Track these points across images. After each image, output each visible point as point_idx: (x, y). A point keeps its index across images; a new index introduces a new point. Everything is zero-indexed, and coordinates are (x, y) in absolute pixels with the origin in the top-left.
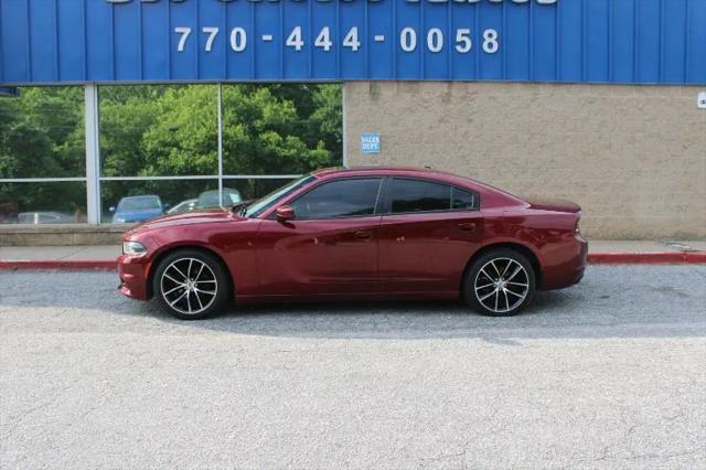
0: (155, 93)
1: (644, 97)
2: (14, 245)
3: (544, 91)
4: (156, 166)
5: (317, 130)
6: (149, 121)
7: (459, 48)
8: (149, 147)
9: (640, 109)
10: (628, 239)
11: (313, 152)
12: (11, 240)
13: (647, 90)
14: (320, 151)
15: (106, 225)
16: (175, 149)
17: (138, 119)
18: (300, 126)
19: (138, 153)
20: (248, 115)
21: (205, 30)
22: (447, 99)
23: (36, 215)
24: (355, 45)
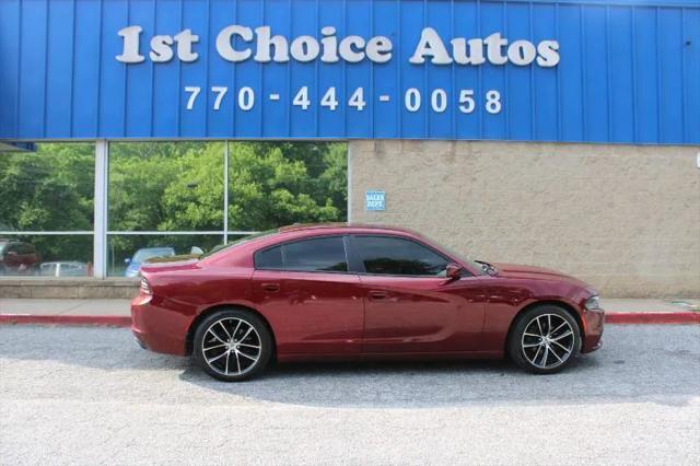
0: (177, 153)
1: (645, 157)
2: (20, 297)
3: (547, 150)
4: (175, 220)
5: (326, 188)
6: (170, 178)
7: (462, 109)
8: (170, 201)
9: (641, 169)
10: (632, 297)
11: (322, 209)
12: (18, 292)
13: (648, 149)
14: (329, 208)
15: (111, 279)
16: (193, 204)
17: (160, 176)
18: (310, 185)
19: (159, 207)
20: (261, 175)
21: (214, 89)
22: (451, 158)
23: (58, 265)
24: (360, 105)
